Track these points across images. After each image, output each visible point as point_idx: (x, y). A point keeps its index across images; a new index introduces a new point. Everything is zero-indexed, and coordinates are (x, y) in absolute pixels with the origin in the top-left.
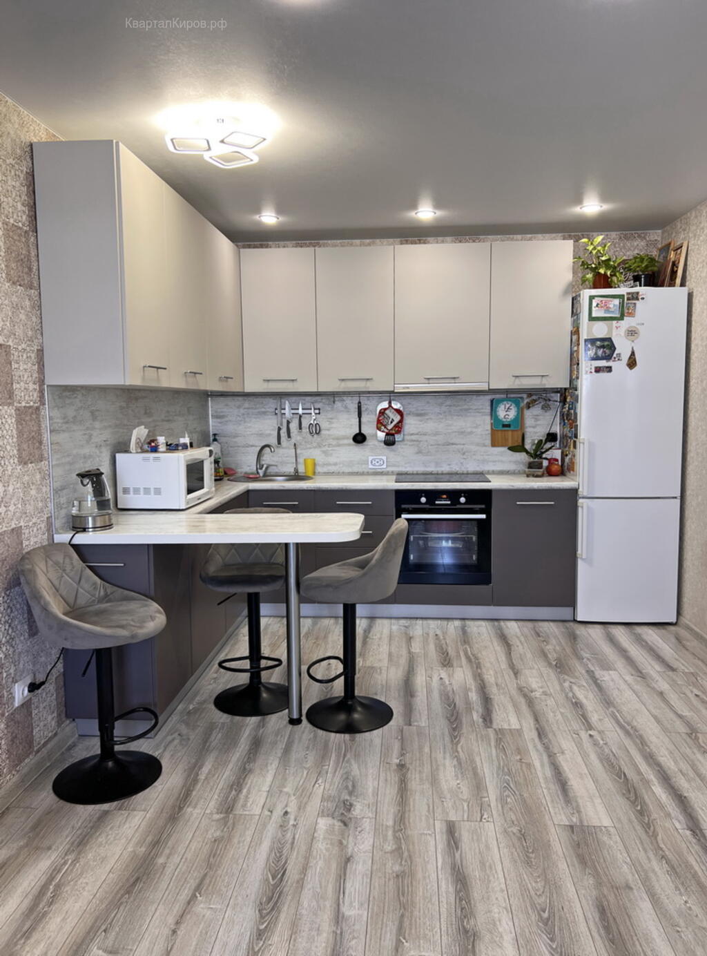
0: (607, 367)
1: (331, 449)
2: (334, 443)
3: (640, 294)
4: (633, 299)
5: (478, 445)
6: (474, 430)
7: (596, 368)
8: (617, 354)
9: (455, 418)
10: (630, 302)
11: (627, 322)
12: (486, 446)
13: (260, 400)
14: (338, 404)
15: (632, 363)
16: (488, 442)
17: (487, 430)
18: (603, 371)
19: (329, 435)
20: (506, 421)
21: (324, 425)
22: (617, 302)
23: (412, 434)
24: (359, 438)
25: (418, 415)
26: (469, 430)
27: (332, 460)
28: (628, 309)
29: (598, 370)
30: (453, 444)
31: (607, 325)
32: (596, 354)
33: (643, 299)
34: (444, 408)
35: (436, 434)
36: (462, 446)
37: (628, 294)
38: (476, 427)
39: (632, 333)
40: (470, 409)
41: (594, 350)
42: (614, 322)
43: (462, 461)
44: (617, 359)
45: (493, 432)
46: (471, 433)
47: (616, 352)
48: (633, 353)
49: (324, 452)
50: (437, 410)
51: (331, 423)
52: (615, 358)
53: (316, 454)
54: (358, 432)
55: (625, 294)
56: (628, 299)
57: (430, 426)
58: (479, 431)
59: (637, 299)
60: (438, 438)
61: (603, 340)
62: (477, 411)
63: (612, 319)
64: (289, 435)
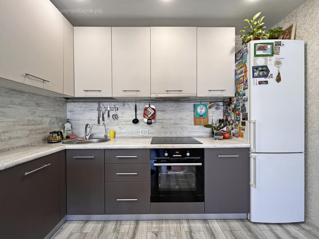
0: (265, 81)
1: (122, 126)
2: (124, 123)
3: (282, 42)
4: (278, 45)
5: (188, 124)
6: (187, 118)
7: (259, 82)
9: (178, 112)
11: (275, 57)
12: (192, 125)
13: (90, 104)
14: (126, 106)
15: (279, 79)
16: (193, 123)
17: (192, 118)
18: (263, 83)
19: (122, 120)
20: (201, 114)
21: (120, 115)
22: (269, 46)
23: (159, 120)
24: (136, 121)
25: (163, 111)
26: (185, 118)
27: (123, 131)
30: (177, 124)
31: (264, 59)
33: (283, 45)
34: (173, 108)
35: (170, 119)
36: (181, 125)
37: (276, 42)
39: (278, 63)
40: (185, 109)
41: (258, 73)
42: (268, 57)
43: (181, 131)
45: (195, 119)
46: (186, 119)
47: (270, 73)
48: (279, 74)
49: (119, 127)
50: (171, 109)
51: (123, 114)
53: (116, 129)
54: (135, 118)
55: (273, 42)
57: (167, 116)
58: (189, 118)
60: (170, 121)
61: (262, 67)
62: (188, 109)
63: (267, 55)
64: (103, 120)
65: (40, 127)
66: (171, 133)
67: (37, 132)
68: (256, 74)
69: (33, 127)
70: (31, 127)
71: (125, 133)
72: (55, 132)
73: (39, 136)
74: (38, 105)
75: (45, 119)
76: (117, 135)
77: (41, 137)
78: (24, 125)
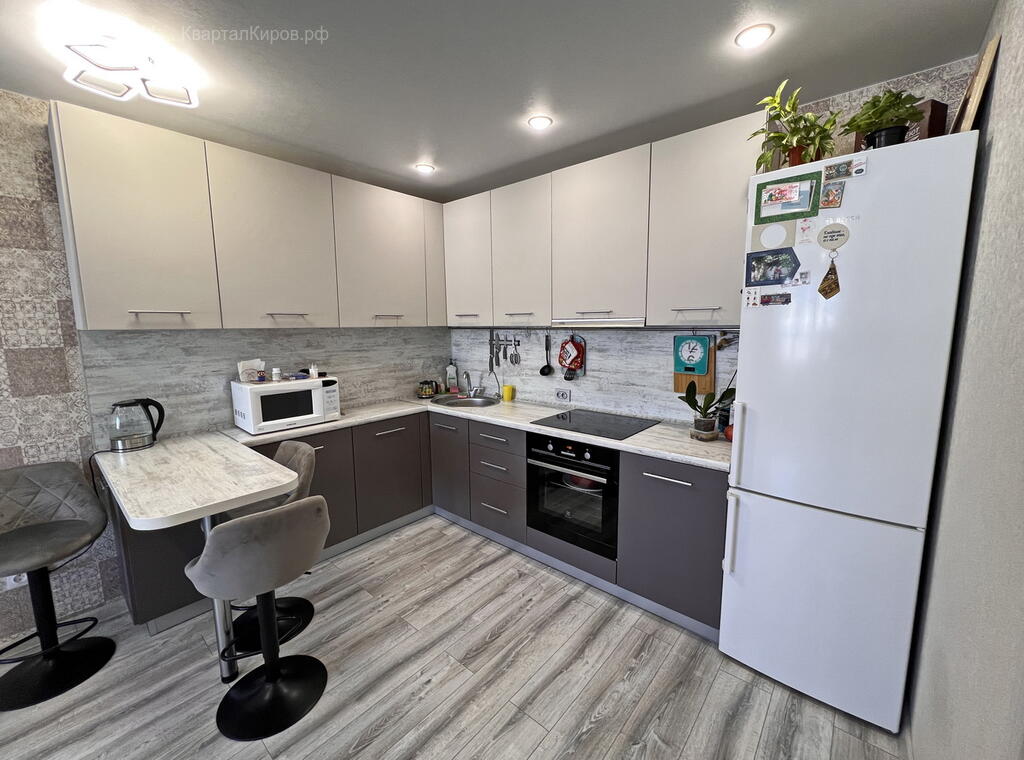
0: (781, 296)
1: (527, 378)
2: (530, 372)
3: (854, 163)
4: (839, 174)
5: (660, 388)
6: (656, 371)
7: (763, 297)
8: (802, 274)
9: (637, 355)
10: (831, 181)
11: (826, 219)
12: (668, 390)
13: (480, 331)
14: (533, 337)
15: (830, 287)
16: (671, 386)
17: (671, 373)
18: (775, 302)
19: (526, 366)
20: (690, 364)
21: (523, 356)
22: (806, 186)
23: (593, 371)
24: (546, 371)
25: (600, 351)
26: (651, 371)
27: (528, 388)
28: (827, 195)
29: (766, 300)
30: (633, 385)
31: (785, 227)
32: (764, 275)
33: (860, 171)
34: (625, 345)
35: (617, 372)
36: (642, 388)
37: (829, 168)
38: (659, 368)
39: (834, 235)
40: (653, 347)
41: (761, 270)
42: (799, 222)
43: (642, 404)
44: (800, 282)
45: (676, 377)
46: (653, 373)
47: (800, 270)
48: (833, 270)
49: (522, 380)
50: (618, 346)
51: (527, 354)
52: (797, 280)
53: (516, 382)
54: (545, 364)
55: (823, 170)
56: (828, 177)
57: (612, 363)
58: (661, 372)
59: (848, 174)
60: (618, 376)
61: (776, 252)
62: (660, 349)
63: (795, 216)
64: (498, 364)
65: (409, 373)
66: (617, 405)
67: (407, 380)
68: (756, 275)
69: (401, 374)
70: (397, 374)
71: (530, 393)
72: (426, 383)
73: (408, 386)
74: (406, 341)
75: (416, 361)
76: (518, 395)
77: (411, 387)
78: (391, 371)
